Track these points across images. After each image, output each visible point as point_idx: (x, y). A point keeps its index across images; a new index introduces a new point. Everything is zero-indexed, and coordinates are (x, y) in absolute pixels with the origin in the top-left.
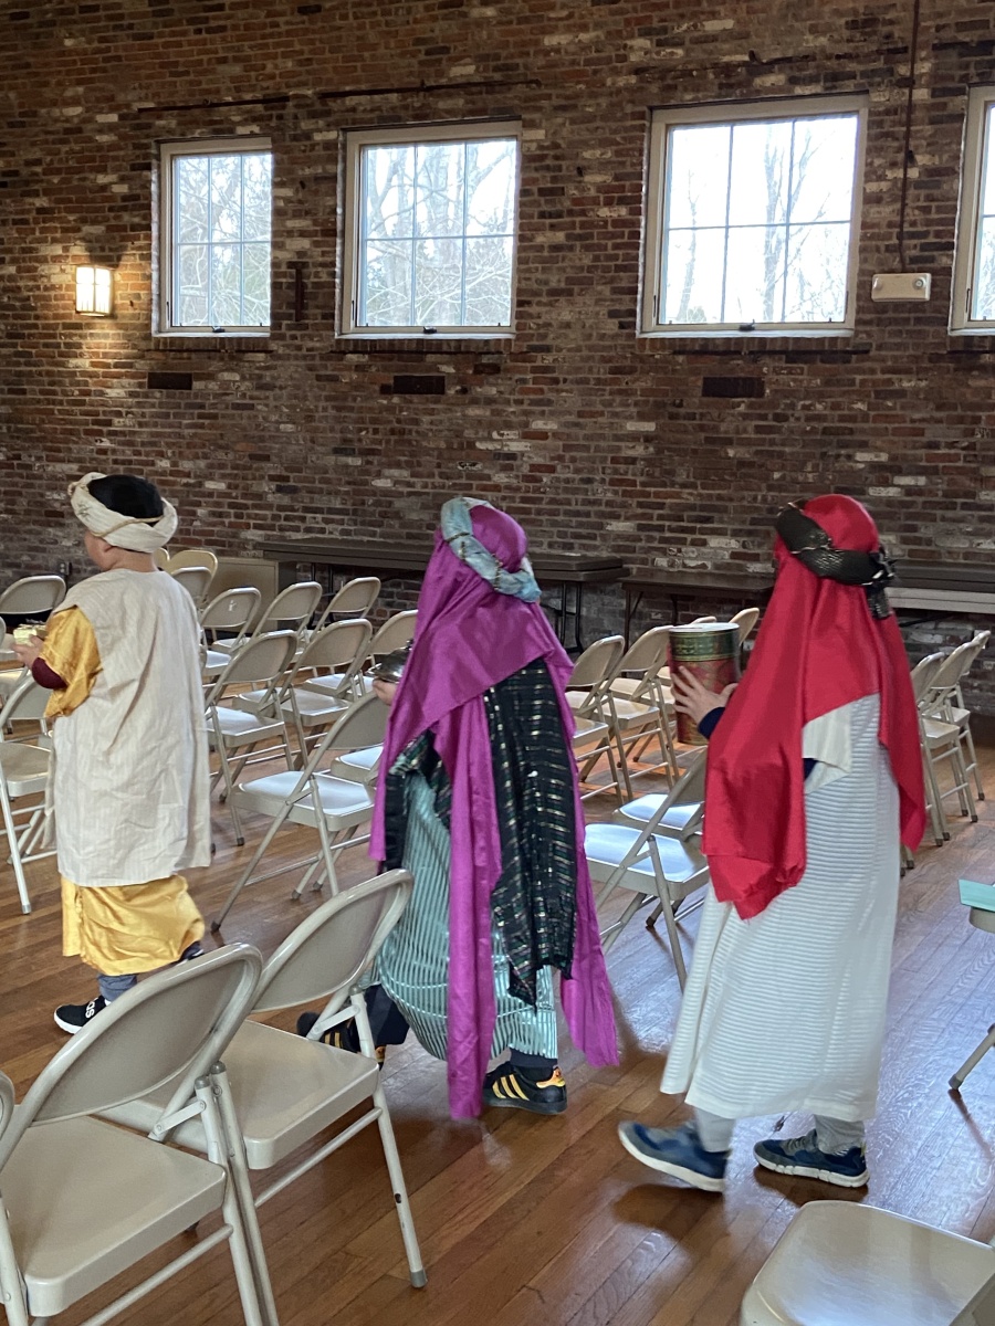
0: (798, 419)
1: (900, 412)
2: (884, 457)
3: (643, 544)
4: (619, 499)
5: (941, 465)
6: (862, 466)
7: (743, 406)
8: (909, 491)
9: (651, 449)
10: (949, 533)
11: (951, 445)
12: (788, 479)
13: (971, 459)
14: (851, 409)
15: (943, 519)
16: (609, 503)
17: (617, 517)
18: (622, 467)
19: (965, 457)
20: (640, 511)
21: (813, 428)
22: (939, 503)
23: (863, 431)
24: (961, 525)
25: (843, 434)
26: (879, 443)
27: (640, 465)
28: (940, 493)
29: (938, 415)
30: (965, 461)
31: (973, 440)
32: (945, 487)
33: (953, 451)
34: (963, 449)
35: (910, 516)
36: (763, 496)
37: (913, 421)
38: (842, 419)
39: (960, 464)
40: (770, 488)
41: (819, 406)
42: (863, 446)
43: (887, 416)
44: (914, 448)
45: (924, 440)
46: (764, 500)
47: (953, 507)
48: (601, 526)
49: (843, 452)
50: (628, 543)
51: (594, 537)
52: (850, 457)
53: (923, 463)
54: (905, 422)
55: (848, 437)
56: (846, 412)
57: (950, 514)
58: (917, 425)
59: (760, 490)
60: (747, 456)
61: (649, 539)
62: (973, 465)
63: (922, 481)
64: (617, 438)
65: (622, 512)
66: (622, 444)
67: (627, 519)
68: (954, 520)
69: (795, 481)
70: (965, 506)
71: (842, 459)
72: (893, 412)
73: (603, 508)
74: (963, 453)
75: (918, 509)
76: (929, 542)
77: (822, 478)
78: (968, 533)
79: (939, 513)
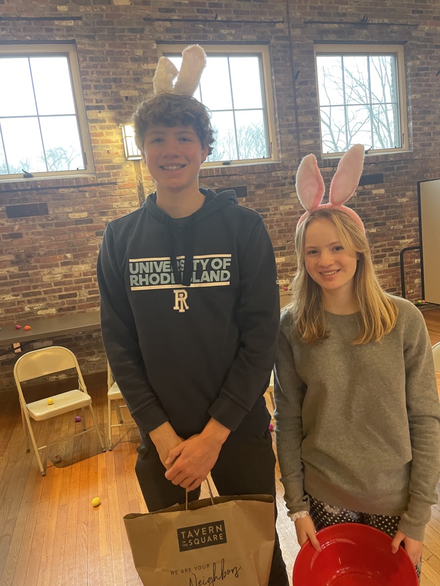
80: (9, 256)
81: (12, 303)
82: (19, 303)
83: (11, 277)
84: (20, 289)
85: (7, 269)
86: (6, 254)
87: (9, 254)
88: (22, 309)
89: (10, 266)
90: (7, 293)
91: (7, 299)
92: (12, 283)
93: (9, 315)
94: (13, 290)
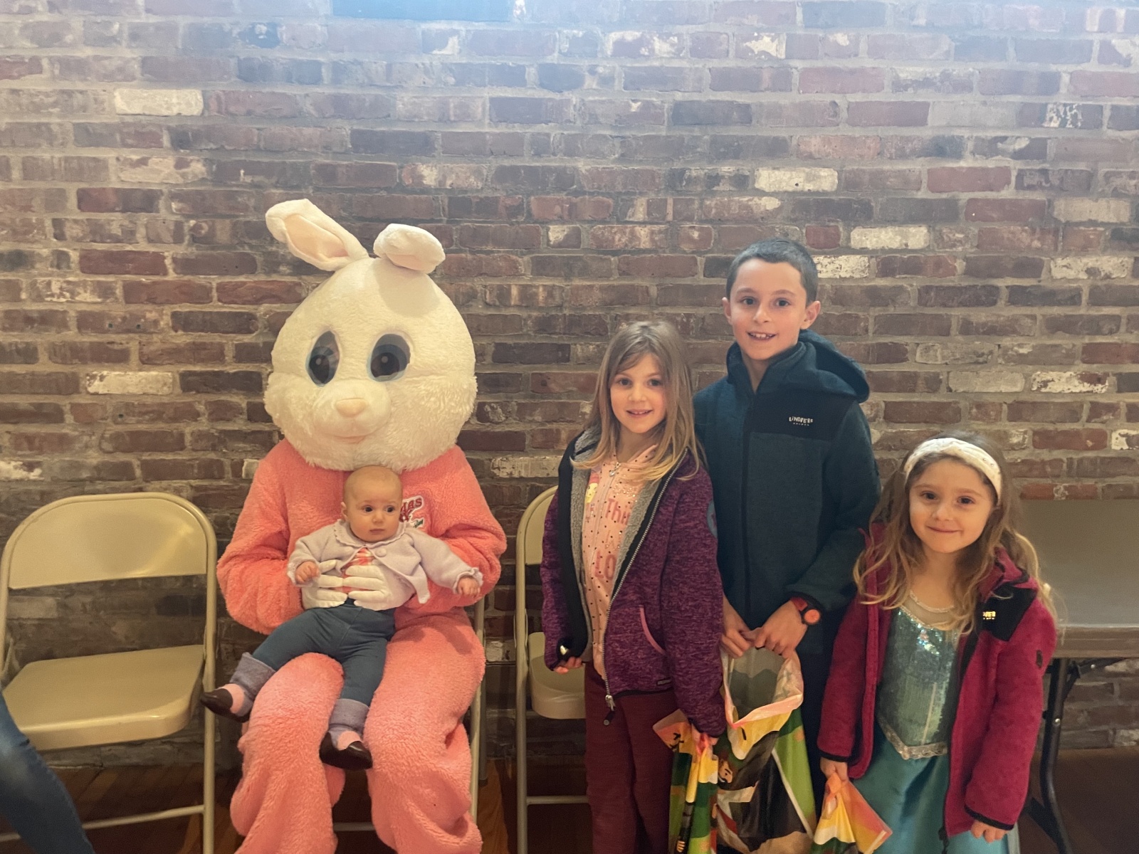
0: (606, 81)
1: (868, 63)
2: (827, 180)
3: (204, 425)
4: (118, 309)
5: (964, 197)
6: (771, 204)
7: (453, 42)
8: (887, 263)
9: (197, 168)
10: (979, 361)
11: (989, 147)
12: (586, 241)
13: (1036, 180)
14: (742, 54)
15: (967, 328)
16: (87, 321)
17: (118, 358)
18: (115, 221)
19: (1021, 175)
20: (182, 339)
21: (647, 106)
22: (959, 290)
23: (775, 113)
24: (1006, 341)
25: (727, 121)
26: (814, 144)
27: (168, 213)
28: (960, 265)
29: (959, 69)
30: (1020, 186)
31: (1038, 134)
32: (971, 250)
33: (991, 163)
34: (1018, 155)
35: (887, 325)
36: (524, 289)
37: (899, 86)
38: (723, 80)
39: (1007, 193)
40: (541, 266)
41: (660, 46)
42: (776, 151)
43: (834, 72)
44: (902, 155)
45: (926, 133)
46: (527, 297)
47: (988, 297)
48: (71, 385)
49: (726, 169)
50: (160, 426)
51: (55, 416)
52: (742, 183)
53: (923, 194)
54: (880, 88)
55: (736, 131)
56: (731, 63)
57: (980, 316)
58: (908, 96)
59: (514, 272)
60: (474, 182)
61: (220, 412)
62: (1038, 196)
63: (917, 237)
64: (89, 136)
65: (133, 343)
66: (108, 154)
67: (148, 361)
68: (992, 331)
69: (604, 249)
70: (1018, 296)
71: (723, 187)
72: (850, 64)
73: (72, 335)
74: (1015, 166)
75: (909, 305)
76: (934, 383)
77: (673, 235)
78: (1022, 360)
79: (957, 313)
80: (1113, 203)
81: (1071, 410)
82: (1097, 410)
83: (1098, 298)
84: (1113, 354)
85: (1090, 261)
86: (1103, 195)
87: (1117, 194)
88: (1101, 440)
89: (1104, 251)
90: (1064, 361)
91: (1054, 388)
92: (1094, 326)
93: (1046, 455)
94: (1091, 354)
